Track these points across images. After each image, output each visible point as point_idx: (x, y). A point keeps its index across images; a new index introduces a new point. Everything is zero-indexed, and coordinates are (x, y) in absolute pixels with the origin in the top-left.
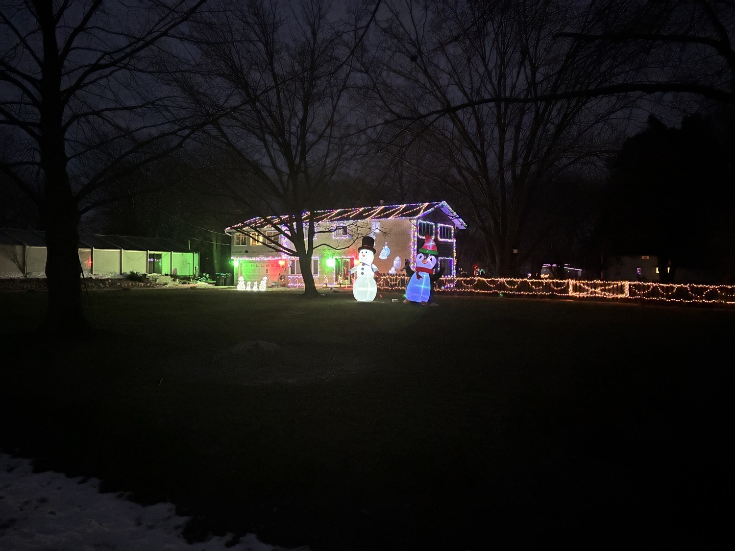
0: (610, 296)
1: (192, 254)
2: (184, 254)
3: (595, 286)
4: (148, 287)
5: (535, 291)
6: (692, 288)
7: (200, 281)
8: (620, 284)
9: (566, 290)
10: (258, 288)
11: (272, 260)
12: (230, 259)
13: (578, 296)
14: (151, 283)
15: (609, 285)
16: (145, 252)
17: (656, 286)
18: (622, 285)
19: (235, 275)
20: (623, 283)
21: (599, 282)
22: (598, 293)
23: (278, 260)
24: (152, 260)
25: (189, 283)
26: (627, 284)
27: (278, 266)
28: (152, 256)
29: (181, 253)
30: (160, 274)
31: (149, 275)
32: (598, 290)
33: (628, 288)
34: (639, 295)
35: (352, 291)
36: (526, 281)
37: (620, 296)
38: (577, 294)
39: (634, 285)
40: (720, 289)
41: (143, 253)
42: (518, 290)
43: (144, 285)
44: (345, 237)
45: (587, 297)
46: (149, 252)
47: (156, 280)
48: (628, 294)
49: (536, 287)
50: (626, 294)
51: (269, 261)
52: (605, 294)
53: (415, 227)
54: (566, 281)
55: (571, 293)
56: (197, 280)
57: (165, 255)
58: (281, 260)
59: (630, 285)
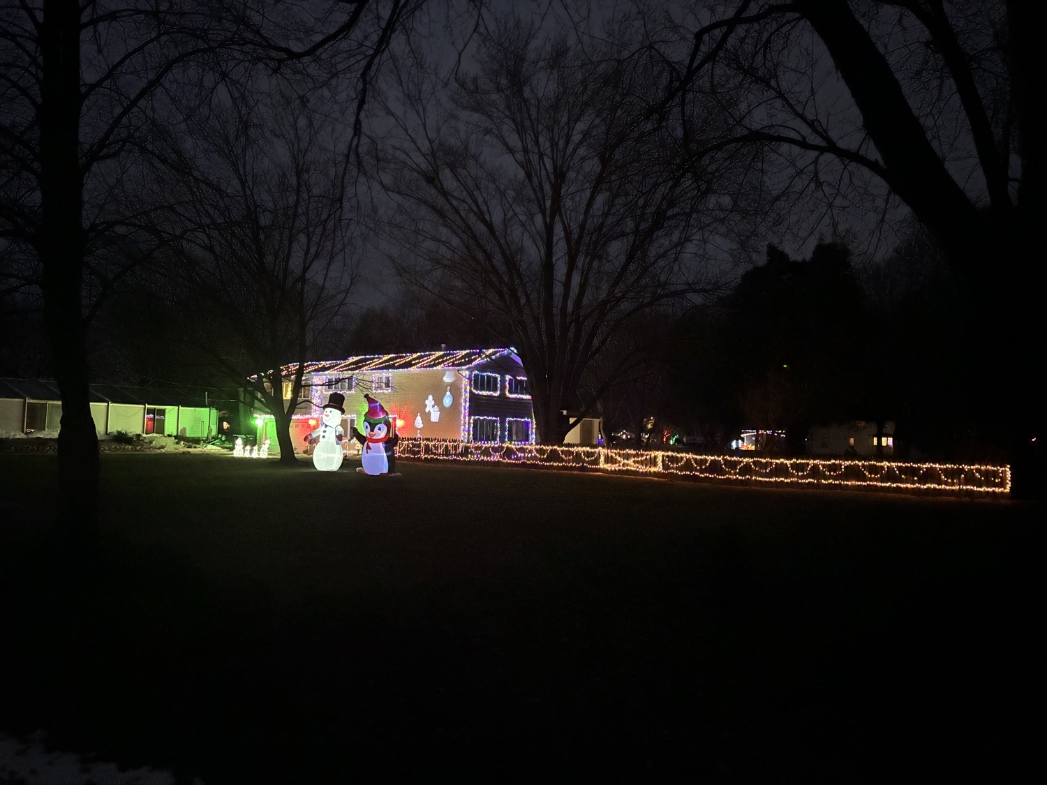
0: (643, 469)
1: (208, 409)
2: (197, 409)
3: (627, 457)
4: (138, 451)
5: (566, 462)
6: (725, 460)
7: (213, 444)
8: (653, 455)
9: (596, 462)
10: (259, 454)
11: (302, 419)
12: (252, 416)
13: (609, 469)
14: (142, 446)
15: (642, 455)
16: (143, 406)
17: (689, 458)
18: (655, 456)
19: (258, 437)
20: (657, 453)
21: (632, 452)
22: (631, 466)
23: (308, 419)
24: (151, 416)
25: (195, 447)
26: (660, 454)
27: (309, 426)
28: (149, 411)
29: (193, 409)
30: (161, 435)
31: (145, 435)
32: (631, 462)
33: (661, 460)
34: (673, 468)
35: (312, 459)
36: (555, 450)
37: (653, 469)
38: (608, 467)
39: (668, 456)
40: (754, 462)
41: (139, 408)
42: (548, 459)
43: (132, 449)
44: (387, 390)
45: (619, 470)
46: (147, 406)
47: (151, 442)
48: (661, 467)
49: (566, 456)
50: (659, 468)
51: (298, 419)
52: (638, 467)
53: (467, 380)
54: (597, 450)
55: (602, 465)
56: (209, 443)
57: (171, 412)
58: (311, 418)
59: (663, 456)
